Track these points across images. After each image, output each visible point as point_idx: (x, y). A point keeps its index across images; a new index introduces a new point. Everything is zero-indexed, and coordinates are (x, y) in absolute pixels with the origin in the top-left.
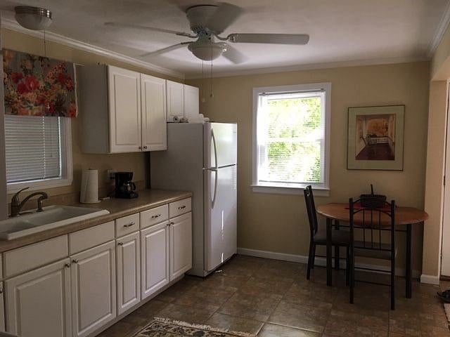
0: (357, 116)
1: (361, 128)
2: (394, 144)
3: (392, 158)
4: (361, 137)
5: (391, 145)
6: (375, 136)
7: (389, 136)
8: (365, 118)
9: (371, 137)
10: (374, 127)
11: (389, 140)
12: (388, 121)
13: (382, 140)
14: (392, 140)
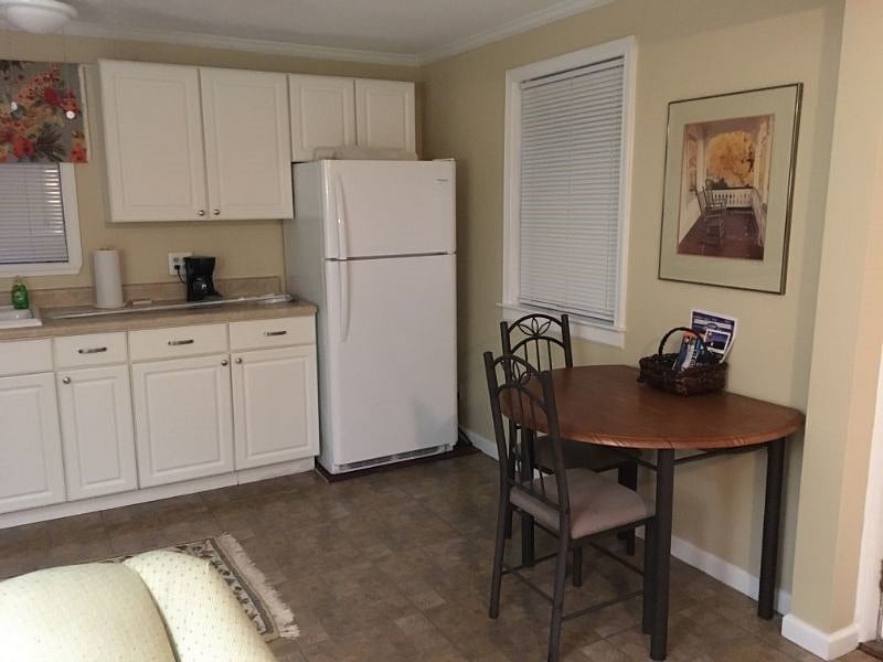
0: (687, 126)
1: (693, 163)
2: (765, 208)
3: (756, 253)
4: (693, 189)
5: (758, 212)
6: (722, 185)
7: (756, 185)
8: (704, 131)
9: (715, 187)
10: (722, 157)
11: (755, 197)
12: (755, 139)
13: (738, 198)
14: (760, 198)
